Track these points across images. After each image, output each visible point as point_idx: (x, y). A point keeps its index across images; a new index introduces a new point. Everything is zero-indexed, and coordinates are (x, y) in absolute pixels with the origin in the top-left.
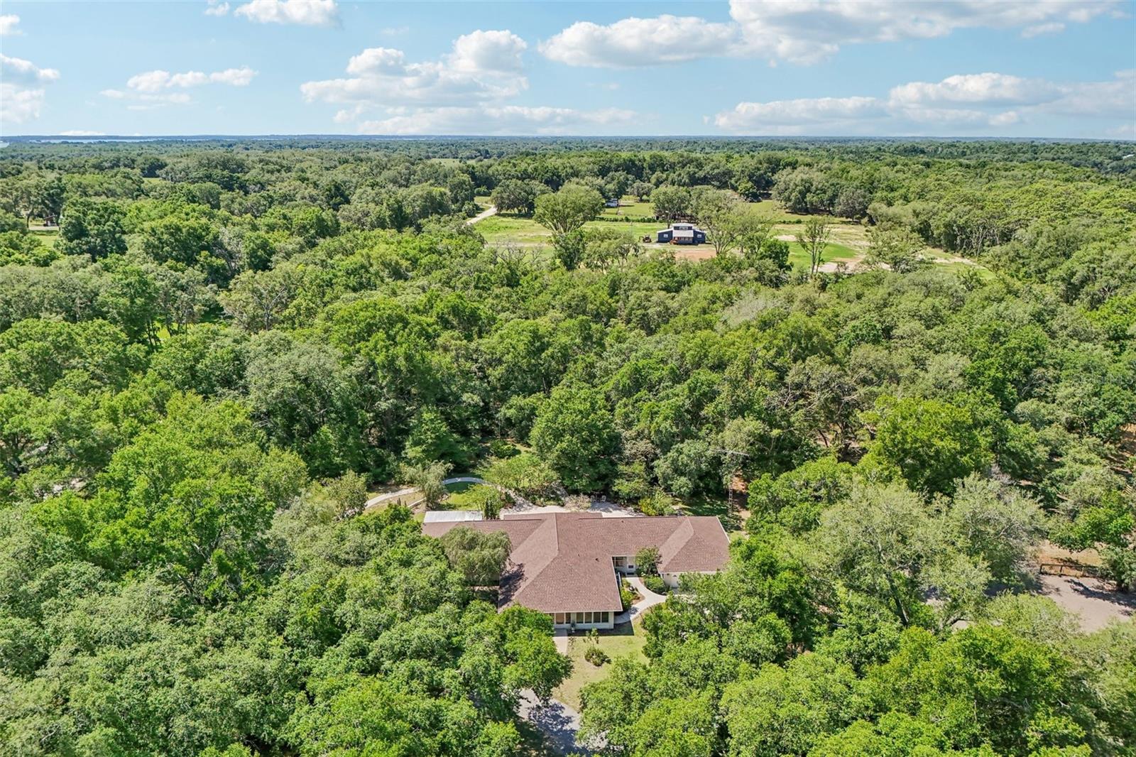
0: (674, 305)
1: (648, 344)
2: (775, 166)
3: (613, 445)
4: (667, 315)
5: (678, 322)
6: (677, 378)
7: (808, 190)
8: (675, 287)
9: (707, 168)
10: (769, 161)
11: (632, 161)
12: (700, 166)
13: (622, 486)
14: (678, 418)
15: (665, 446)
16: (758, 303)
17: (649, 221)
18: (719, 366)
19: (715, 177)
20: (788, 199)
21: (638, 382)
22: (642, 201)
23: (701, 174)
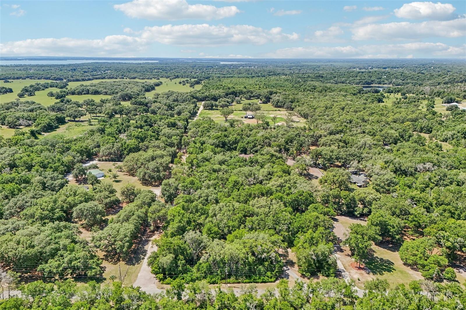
0: (251, 133)
1: (248, 139)
2: (271, 93)
3: (246, 149)
4: (250, 135)
5: (252, 136)
6: (253, 142)
7: (279, 102)
8: (251, 131)
9: (254, 93)
10: (270, 92)
11: (234, 91)
12: (252, 93)
13: (247, 153)
14: (253, 146)
15: (252, 149)
16: (262, 133)
17: (241, 110)
18: (257, 141)
19: (256, 96)
20: (274, 104)
21: (248, 143)
22: (238, 103)
23: (252, 95)
